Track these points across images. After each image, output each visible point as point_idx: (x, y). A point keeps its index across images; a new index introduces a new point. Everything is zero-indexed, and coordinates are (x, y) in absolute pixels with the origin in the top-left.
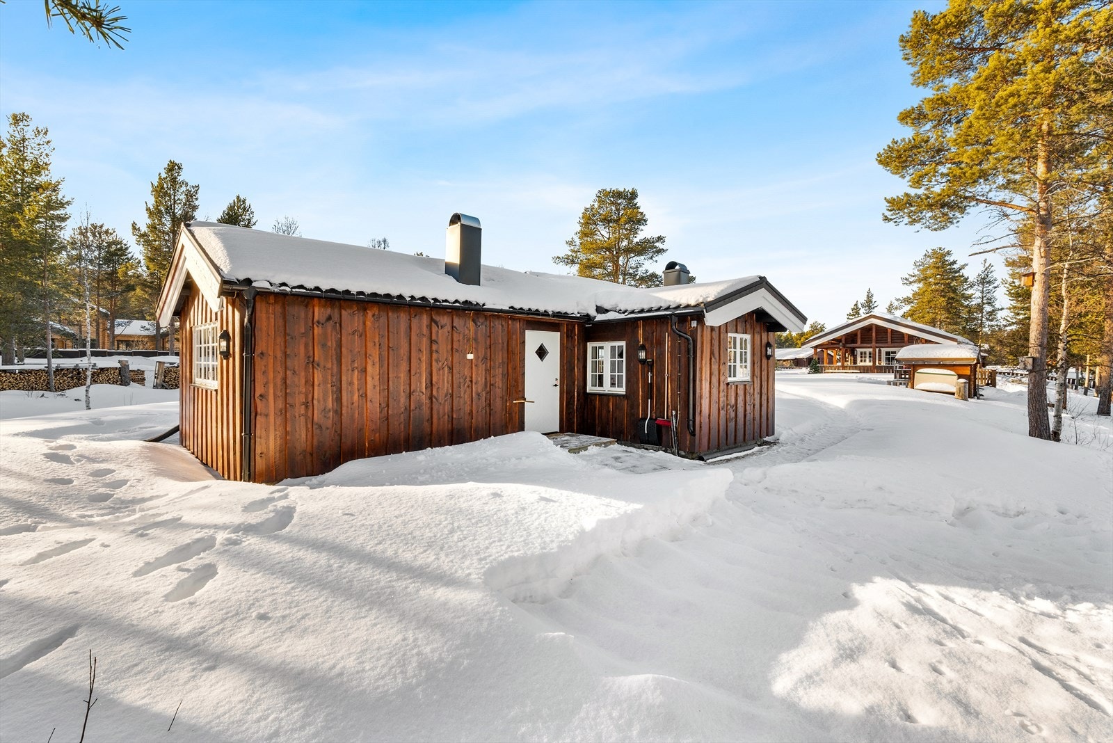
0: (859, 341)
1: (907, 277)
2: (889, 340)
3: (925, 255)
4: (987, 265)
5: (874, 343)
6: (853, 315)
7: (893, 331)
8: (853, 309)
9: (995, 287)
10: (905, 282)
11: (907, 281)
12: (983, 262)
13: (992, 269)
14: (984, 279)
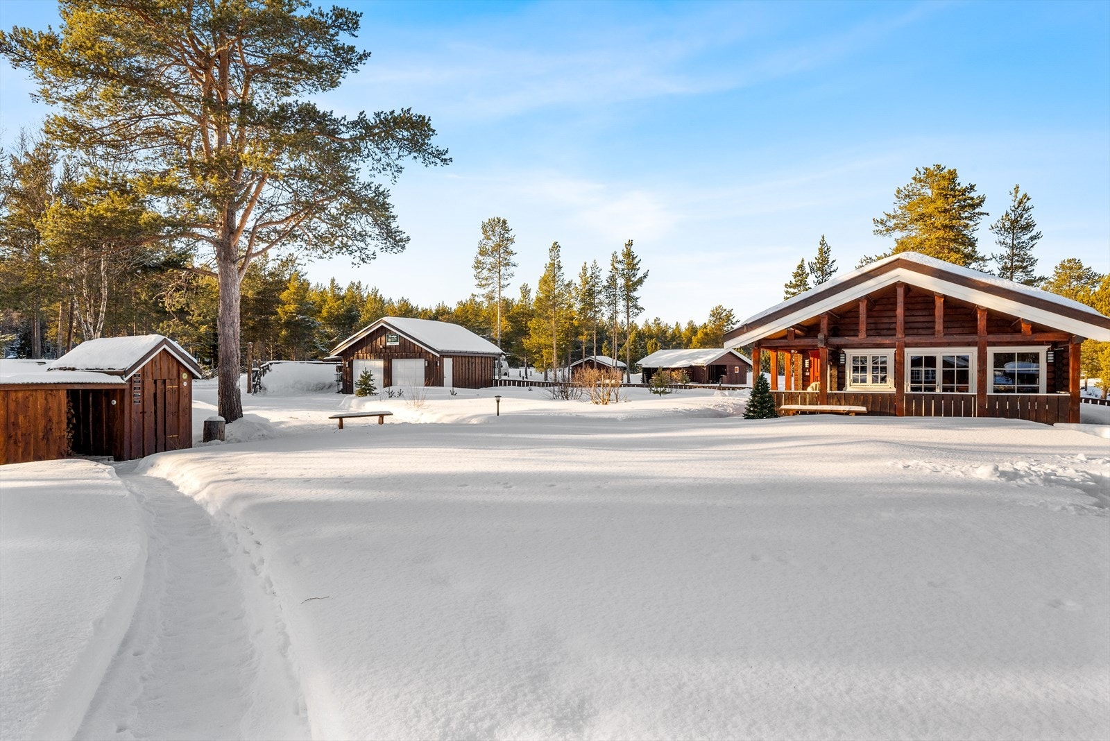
0: (863, 327)
1: (885, 218)
2: (939, 326)
3: (915, 179)
4: (1020, 196)
5: (900, 335)
6: (796, 286)
7: (949, 302)
8: (796, 275)
9: (1032, 238)
10: (880, 227)
11: (883, 226)
12: (1013, 191)
13: (1029, 204)
14: (1016, 221)
